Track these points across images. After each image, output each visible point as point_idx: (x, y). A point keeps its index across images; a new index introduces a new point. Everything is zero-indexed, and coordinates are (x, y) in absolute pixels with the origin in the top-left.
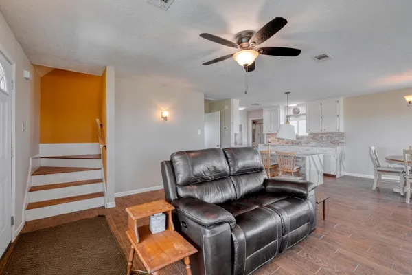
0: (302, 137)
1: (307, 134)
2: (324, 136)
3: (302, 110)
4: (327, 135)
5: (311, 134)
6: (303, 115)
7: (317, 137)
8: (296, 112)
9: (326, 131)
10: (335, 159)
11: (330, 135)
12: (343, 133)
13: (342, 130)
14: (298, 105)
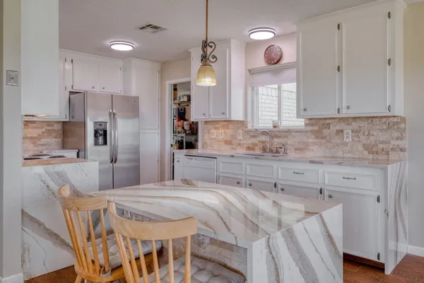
0: (289, 132)
1: (300, 123)
2: (348, 131)
3: (289, 52)
4: (355, 125)
5: (312, 121)
6: (288, 67)
7: (326, 132)
8: (273, 59)
9: (354, 112)
10: (380, 206)
11: (363, 124)
12: (403, 120)
13: (399, 110)
14: (276, 37)
